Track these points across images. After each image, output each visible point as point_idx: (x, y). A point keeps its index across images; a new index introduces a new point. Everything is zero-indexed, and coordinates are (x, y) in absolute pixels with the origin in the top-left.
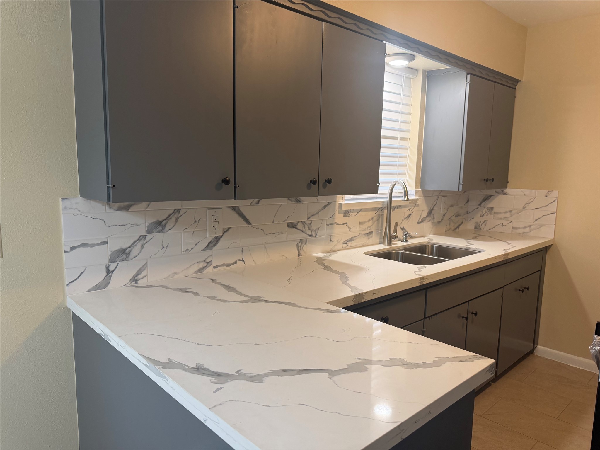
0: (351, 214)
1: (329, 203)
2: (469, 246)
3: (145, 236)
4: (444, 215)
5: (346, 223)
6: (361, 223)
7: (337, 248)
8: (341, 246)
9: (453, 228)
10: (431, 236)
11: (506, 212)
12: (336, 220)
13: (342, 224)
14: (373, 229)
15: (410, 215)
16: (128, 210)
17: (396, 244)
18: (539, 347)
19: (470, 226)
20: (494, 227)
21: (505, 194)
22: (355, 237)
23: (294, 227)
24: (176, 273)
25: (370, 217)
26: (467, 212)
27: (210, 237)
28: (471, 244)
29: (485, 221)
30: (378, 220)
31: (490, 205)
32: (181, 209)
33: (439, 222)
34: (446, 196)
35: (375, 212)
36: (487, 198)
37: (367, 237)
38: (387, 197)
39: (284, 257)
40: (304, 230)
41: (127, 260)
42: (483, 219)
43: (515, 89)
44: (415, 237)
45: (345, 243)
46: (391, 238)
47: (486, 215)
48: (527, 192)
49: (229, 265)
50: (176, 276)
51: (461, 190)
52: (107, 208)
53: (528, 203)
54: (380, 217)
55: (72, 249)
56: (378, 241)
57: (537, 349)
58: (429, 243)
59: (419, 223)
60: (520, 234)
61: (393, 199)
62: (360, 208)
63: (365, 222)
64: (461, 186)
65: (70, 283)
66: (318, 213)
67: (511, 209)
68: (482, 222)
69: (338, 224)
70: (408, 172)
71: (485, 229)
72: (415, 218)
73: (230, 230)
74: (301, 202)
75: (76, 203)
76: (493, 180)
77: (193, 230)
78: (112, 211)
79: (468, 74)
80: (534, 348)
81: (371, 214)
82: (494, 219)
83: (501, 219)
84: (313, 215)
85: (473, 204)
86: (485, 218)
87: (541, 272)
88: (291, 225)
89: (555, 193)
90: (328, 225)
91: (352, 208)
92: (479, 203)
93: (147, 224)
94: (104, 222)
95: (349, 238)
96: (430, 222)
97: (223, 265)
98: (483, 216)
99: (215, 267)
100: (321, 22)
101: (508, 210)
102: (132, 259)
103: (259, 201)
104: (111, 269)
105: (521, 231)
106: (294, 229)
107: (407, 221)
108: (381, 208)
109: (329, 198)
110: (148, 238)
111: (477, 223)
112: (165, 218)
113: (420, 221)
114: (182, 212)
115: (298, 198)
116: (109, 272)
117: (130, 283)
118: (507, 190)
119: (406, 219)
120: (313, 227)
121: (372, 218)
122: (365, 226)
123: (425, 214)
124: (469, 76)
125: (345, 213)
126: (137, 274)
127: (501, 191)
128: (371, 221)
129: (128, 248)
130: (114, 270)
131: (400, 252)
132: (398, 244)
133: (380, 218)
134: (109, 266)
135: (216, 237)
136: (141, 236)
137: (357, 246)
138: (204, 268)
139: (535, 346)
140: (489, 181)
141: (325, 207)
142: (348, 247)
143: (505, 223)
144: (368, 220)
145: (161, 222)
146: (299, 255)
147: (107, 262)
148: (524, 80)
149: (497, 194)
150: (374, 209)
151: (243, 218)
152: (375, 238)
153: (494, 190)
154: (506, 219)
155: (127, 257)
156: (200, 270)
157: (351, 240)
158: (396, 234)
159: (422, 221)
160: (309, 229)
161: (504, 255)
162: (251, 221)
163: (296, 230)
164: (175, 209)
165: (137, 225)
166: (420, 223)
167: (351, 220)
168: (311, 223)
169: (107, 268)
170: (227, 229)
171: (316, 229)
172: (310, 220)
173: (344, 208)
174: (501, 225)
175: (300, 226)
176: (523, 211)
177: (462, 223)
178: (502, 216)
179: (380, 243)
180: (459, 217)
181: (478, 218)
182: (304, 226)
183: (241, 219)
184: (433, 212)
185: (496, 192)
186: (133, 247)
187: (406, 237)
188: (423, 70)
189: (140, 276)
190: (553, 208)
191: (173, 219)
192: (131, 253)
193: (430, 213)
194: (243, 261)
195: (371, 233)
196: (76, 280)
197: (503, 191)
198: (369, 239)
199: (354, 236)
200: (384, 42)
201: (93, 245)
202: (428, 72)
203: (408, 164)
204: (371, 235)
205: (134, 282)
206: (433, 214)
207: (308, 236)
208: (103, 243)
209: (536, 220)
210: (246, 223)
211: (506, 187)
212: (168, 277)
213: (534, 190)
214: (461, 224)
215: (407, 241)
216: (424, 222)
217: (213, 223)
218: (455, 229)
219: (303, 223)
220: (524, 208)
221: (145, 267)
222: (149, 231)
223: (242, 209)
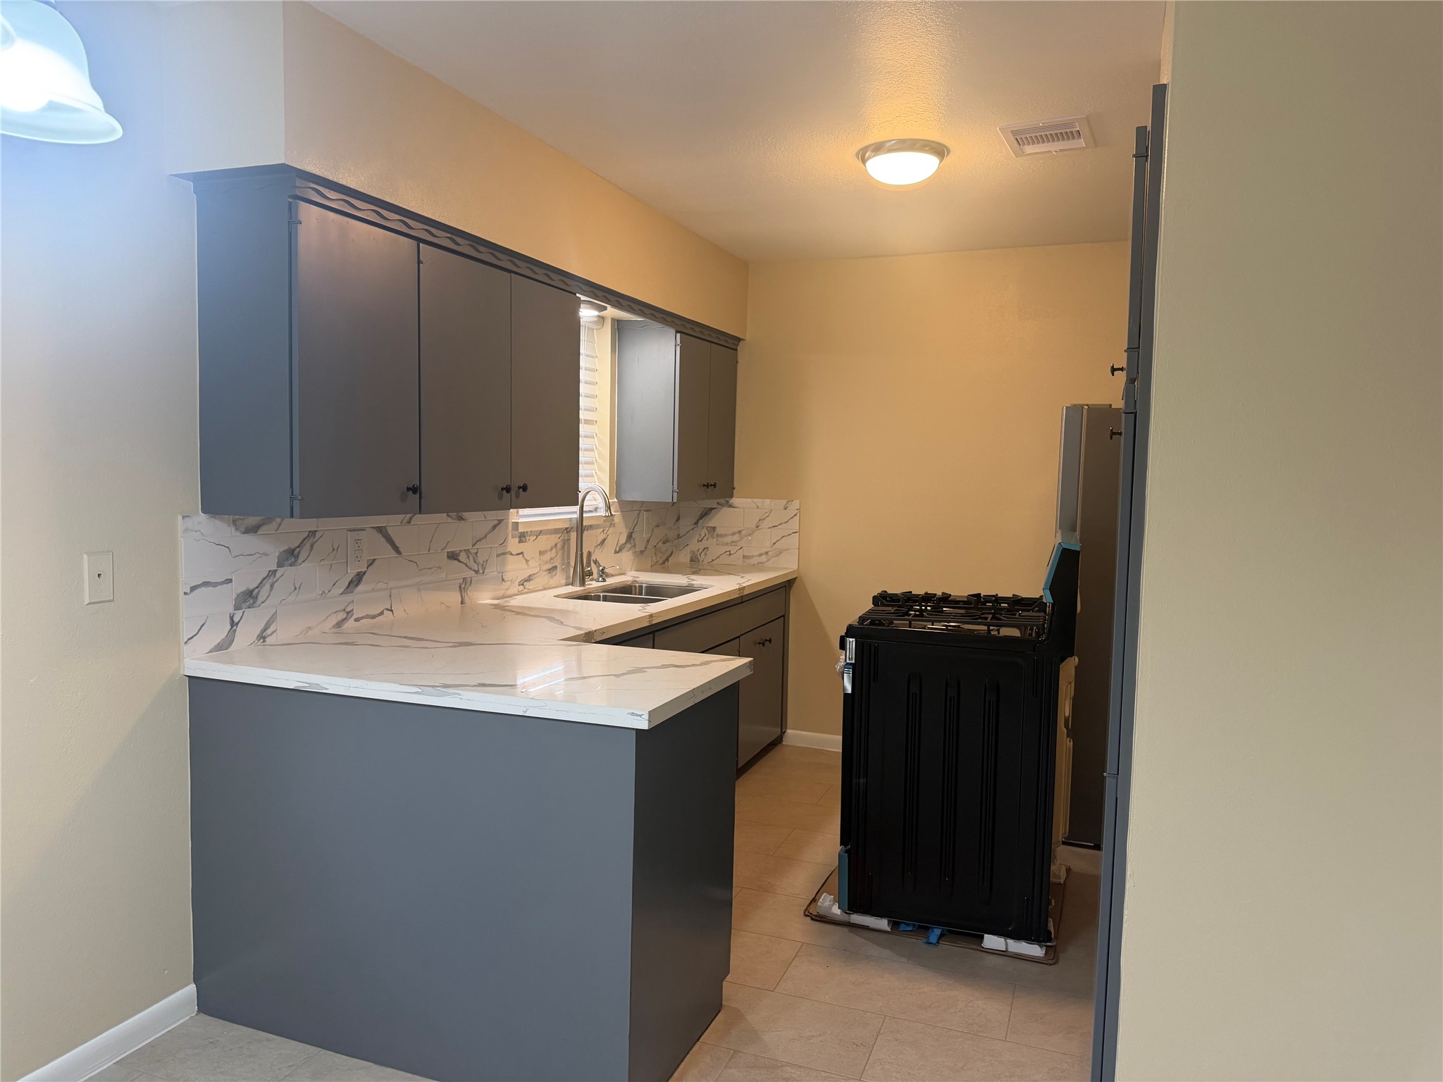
0: (528, 538)
1: (500, 521)
2: (692, 582)
3: (276, 571)
4: (648, 541)
5: (522, 553)
6: (541, 553)
7: (510, 592)
8: (515, 588)
9: (661, 561)
10: (634, 573)
11: (734, 534)
12: (509, 549)
13: (517, 554)
14: (558, 562)
15: (605, 540)
16: (256, 532)
17: (591, 584)
18: (789, 731)
19: (683, 557)
20: (718, 557)
21: (731, 506)
22: (534, 574)
23: (455, 559)
24: (310, 628)
25: (553, 544)
26: (678, 537)
27: (352, 573)
28: (693, 580)
29: (705, 548)
30: (563, 547)
31: (711, 524)
32: (316, 531)
33: (642, 552)
34: (650, 511)
35: (559, 535)
36: (706, 513)
37: (549, 575)
38: (576, 512)
39: (443, 605)
40: (468, 564)
41: (254, 607)
42: (701, 546)
43: (737, 350)
44: (612, 576)
45: (522, 584)
46: (584, 576)
47: (705, 538)
48: (758, 501)
49: (374, 617)
50: (310, 633)
51: (675, 500)
52: (233, 529)
53: (762, 518)
54: (566, 542)
55: (193, 589)
56: (564, 582)
57: (786, 734)
58: (634, 581)
59: (616, 552)
60: (754, 565)
61: (584, 516)
62: (540, 529)
63: (546, 551)
64: (675, 494)
65: (189, 639)
66: (486, 537)
67: (740, 529)
68: (700, 551)
69: (511, 554)
70: (596, 473)
71: (705, 562)
72: (611, 544)
73: (376, 562)
74: (463, 520)
75: (199, 523)
76: (715, 485)
77: (331, 563)
78: (238, 534)
79: (677, 332)
80: (783, 733)
81: (555, 539)
82: (717, 544)
83: (727, 544)
84: (480, 540)
85: (685, 524)
86: (705, 543)
87: (784, 617)
88: (451, 555)
89: (796, 504)
90: (498, 556)
91: (529, 530)
92: (695, 521)
93: (277, 554)
94: (228, 550)
95: (526, 576)
96: (631, 551)
97: (367, 617)
98: (701, 541)
99: (357, 620)
100: (508, 274)
101: (735, 530)
102: (259, 606)
103: (411, 519)
104: (236, 619)
105: (754, 561)
106: (456, 562)
107: (601, 550)
108: (567, 529)
109: (499, 514)
110: (278, 574)
111: (693, 552)
112: (297, 545)
113: (618, 549)
114: (318, 535)
115: (460, 514)
116: (233, 624)
117: (257, 641)
118: (734, 501)
119: (599, 547)
120: (480, 560)
121: (556, 545)
122: (547, 557)
123: (623, 539)
124: (678, 335)
125: (520, 537)
126: (265, 629)
127: (725, 502)
128: (554, 549)
129: (255, 589)
130: (239, 621)
131: (601, 594)
132: (593, 585)
133: (566, 546)
134: (234, 614)
135: (358, 574)
136: (270, 571)
137: (537, 589)
138: (344, 620)
139: (784, 730)
140: (710, 487)
141: (494, 527)
142: (526, 590)
143: (733, 550)
144: (550, 547)
145: (293, 550)
146: (462, 603)
147: (231, 610)
148: (747, 338)
149: (719, 506)
150: (556, 531)
151: (391, 545)
152: (560, 577)
153: (716, 501)
154: (735, 544)
155: (254, 603)
156: (339, 624)
157: (529, 579)
158: (589, 569)
159: (620, 550)
160: (475, 562)
161: (740, 589)
162: (401, 550)
163: (458, 563)
164: (310, 532)
165: (265, 554)
166: (618, 552)
167: (530, 547)
168: (477, 553)
169: (232, 618)
170: (371, 561)
171: (483, 562)
172: (475, 547)
173: (521, 529)
174: (728, 553)
175: (463, 557)
176: (757, 532)
177: (672, 553)
178: (729, 539)
179: (566, 585)
180: (667, 544)
181: (694, 545)
182: (468, 557)
183: (389, 547)
184: (634, 536)
185: (718, 503)
186: (262, 587)
187: (603, 574)
188: (612, 319)
189: (269, 631)
190: (795, 524)
191: (308, 546)
192: (259, 596)
193: (630, 537)
194: (392, 611)
195: (555, 567)
196: (195, 635)
197: (728, 502)
198: (552, 578)
199: (532, 573)
200: (577, 295)
201: (215, 585)
202: (618, 321)
203: (596, 460)
204: (555, 572)
205: (262, 640)
206: (634, 539)
207: (473, 573)
208: (228, 581)
209: (775, 543)
210: (394, 552)
211: (732, 496)
212: (301, 633)
213: (768, 500)
214: (671, 555)
215: (604, 580)
216: (623, 551)
217: (357, 552)
218: (664, 563)
219: (467, 551)
220: (758, 527)
221: (274, 617)
222: (280, 565)
223: (390, 531)
